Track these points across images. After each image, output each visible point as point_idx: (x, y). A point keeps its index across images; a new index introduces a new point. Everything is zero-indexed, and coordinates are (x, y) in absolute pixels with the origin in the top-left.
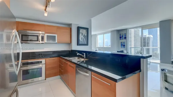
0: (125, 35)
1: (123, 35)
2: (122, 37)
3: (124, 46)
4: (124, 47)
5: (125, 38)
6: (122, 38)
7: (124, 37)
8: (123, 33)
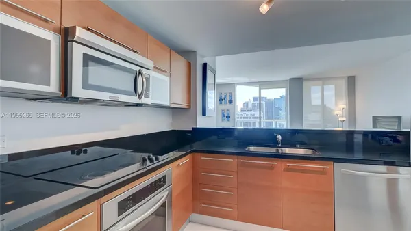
0: (231, 97)
1: (225, 96)
2: (224, 99)
3: (228, 117)
4: (228, 120)
5: (231, 101)
6: (223, 102)
7: (228, 99)
8: (225, 91)
